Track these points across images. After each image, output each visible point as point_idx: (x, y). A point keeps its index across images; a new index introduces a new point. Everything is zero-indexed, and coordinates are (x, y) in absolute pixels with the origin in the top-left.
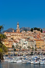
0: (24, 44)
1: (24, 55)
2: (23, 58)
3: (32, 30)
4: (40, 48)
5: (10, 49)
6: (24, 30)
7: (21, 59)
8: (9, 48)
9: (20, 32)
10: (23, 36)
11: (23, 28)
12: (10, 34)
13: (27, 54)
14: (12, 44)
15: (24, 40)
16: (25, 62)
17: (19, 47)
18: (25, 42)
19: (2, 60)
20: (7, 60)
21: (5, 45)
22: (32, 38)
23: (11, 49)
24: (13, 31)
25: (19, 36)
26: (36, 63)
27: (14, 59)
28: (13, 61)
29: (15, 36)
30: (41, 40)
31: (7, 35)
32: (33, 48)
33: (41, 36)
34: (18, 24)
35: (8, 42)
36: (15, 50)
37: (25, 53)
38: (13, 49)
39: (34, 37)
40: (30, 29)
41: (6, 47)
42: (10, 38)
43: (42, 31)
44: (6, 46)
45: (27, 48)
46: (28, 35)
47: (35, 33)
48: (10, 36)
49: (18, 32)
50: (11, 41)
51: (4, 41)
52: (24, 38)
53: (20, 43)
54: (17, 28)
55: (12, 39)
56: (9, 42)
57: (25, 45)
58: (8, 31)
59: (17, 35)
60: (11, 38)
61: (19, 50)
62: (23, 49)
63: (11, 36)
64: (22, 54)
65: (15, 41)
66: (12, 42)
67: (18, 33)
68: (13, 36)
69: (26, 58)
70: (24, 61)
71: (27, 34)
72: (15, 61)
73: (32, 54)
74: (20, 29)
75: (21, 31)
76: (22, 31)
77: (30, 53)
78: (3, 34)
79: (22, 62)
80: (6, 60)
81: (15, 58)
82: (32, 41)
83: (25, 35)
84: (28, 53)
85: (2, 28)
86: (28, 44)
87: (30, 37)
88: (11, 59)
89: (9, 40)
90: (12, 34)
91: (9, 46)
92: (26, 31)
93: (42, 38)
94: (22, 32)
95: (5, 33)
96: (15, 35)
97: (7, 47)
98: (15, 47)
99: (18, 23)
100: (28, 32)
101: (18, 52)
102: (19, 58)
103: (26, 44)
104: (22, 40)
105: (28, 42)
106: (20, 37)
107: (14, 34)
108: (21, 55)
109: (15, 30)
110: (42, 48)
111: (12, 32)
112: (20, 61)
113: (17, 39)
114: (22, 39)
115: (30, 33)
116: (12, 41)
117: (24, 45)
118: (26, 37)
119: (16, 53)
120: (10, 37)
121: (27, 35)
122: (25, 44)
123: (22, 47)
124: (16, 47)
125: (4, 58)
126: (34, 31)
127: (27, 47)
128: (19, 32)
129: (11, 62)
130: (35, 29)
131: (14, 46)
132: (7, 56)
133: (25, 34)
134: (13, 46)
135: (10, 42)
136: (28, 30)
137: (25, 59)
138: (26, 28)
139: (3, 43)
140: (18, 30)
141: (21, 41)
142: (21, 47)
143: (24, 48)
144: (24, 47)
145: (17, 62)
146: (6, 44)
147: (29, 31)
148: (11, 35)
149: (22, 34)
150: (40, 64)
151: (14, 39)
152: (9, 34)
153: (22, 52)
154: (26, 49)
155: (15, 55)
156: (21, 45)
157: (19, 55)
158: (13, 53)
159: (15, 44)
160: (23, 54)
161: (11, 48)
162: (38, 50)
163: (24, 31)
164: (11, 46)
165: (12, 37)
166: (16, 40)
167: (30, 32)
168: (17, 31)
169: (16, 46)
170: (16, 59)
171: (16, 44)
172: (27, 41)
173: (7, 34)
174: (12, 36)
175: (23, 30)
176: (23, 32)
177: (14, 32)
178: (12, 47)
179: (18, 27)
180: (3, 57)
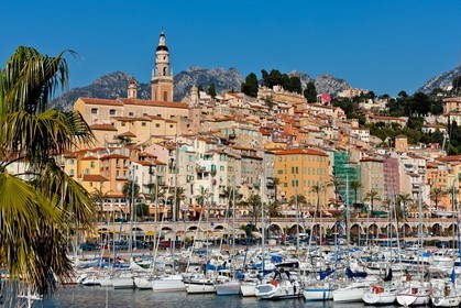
0: (200, 175)
1: (198, 246)
2: (196, 259)
3: (250, 89)
4: (301, 199)
5: (110, 207)
6: (200, 89)
7: (182, 266)
8: (107, 198)
9: (178, 98)
10: (196, 121)
11: (192, 75)
12: (112, 111)
13: (219, 235)
14: (121, 171)
15: (202, 147)
16: (208, 288)
17: (167, 195)
18: (206, 165)
19: (58, 274)
20: (90, 274)
21: (80, 181)
22: (250, 138)
23: (120, 204)
24: (132, 94)
25: (171, 121)
26: (276, 291)
27: (133, 265)
28: (130, 283)
29: (144, 120)
30: (306, 150)
31: (94, 117)
32: (255, 201)
33: (305, 124)
34: (159, 48)
35: (97, 163)
36: (143, 213)
37: (203, 231)
39: (266, 131)
40: (241, 79)
41: (86, 193)
42: (110, 136)
43: (311, 96)
44: (86, 185)
45: (216, 199)
46: (227, 119)
47: (269, 102)
48: (108, 122)
49: (160, 99)
50: (118, 158)
51: (72, 157)
52: (200, 136)
53: (172, 168)
54: (158, 74)
55: (125, 139)
56: (102, 159)
57: (206, 183)
58: (99, 93)
59: (153, 118)
60: (120, 138)
61: (170, 213)
62: (194, 202)
63: (118, 125)
64: (189, 235)
65: (141, 158)
66: (121, 161)
67: (165, 104)
68: (132, 121)
69: (212, 262)
70: (201, 282)
71: (221, 110)
72: (142, 282)
73: (248, 240)
74: (176, 80)
75: (181, 90)
76: (188, 89)
77: (238, 233)
78: (67, 109)
79: (182, 285)
80: (85, 270)
81: (144, 263)
82: (251, 155)
83: (209, 117)
84: (222, 232)
85: (58, 73)
86: (223, 175)
87: (237, 131)
88: (118, 264)
89: (102, 150)
90: (123, 111)
91: (106, 188)
92: (212, 93)
93: (312, 139)
94: (184, 100)
95: (80, 106)
96: (140, 115)
97: (90, 190)
98: (143, 190)
99: (162, 42)
100: (228, 96)
101: (163, 224)
102: (169, 260)
103: (214, 173)
104: (190, 149)
105: (225, 164)
106: (172, 132)
107: (139, 110)
108: (178, 245)
109: (142, 85)
110: (311, 198)
111: (124, 95)
112: (174, 281)
113: (154, 140)
114: (190, 142)
115: (235, 103)
116: (127, 152)
117: (199, 184)
118: (211, 133)
119: (147, 228)
120: (111, 128)
121: (217, 120)
122: (206, 174)
123: (187, 193)
124: (147, 191)
125: (75, 259)
126: (263, 92)
127: (221, 196)
128: (171, 98)
129: (117, 288)
130: (272, 79)
131: (136, 186)
132: (89, 247)
133: (205, 110)
134: (130, 190)
135: (108, 158)
136: (225, 87)
137: (205, 267)
138: (212, 72)
139: (69, 167)
140: (164, 86)
141: (182, 154)
142: (180, 191)
143: (200, 200)
144: (197, 193)
145: (156, 285)
146: (83, 173)
147: (232, 92)
148: (119, 119)
149: (185, 112)
151: (133, 140)
152: (104, 110)
153: (184, 226)
154: (214, 204)
155: (143, 243)
156: (182, 183)
157: (165, 245)
158: (127, 228)
159: (141, 175)
160: (195, 235)
161: (116, 198)
162: (285, 210)
163: (203, 95)
164: (120, 186)
165: (122, 130)
166: (148, 151)
167: (239, 101)
168: (158, 90)
169: (150, 186)
170: (146, 267)
171: (151, 173)
172: (216, 156)
173: (94, 110)
174: (123, 121)
175: (194, 89)
176: (194, 97)
177: (139, 96)
178: (124, 191)
179: (160, 68)
180: (64, 256)
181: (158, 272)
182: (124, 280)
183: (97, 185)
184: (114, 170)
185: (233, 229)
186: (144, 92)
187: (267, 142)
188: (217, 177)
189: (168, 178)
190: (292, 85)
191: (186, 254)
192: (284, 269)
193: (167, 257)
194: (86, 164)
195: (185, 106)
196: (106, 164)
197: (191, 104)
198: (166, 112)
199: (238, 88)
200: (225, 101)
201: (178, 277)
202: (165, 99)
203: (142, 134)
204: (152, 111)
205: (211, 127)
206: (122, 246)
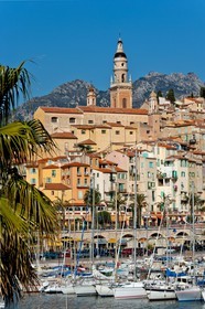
0: (161, 181)
1: (160, 252)
2: (158, 266)
5: (71, 215)
6: (159, 94)
7: (143, 273)
8: (68, 207)
9: (137, 104)
10: (156, 127)
11: (150, 81)
12: (72, 120)
13: (181, 242)
14: (82, 179)
15: (162, 154)
16: (170, 295)
17: (129, 202)
18: (167, 171)
19: (23, 282)
20: (52, 283)
21: (41, 189)
23: (82, 212)
24: (91, 102)
25: (131, 128)
27: (96, 273)
28: (91, 290)
29: (104, 128)
31: (54, 125)
34: (117, 55)
35: (58, 171)
36: (104, 221)
37: (165, 238)
41: (49, 202)
42: (71, 144)
44: (48, 193)
45: (178, 205)
46: (187, 124)
48: (68, 130)
49: (119, 105)
50: (78, 166)
51: (33, 166)
52: (161, 142)
53: (134, 176)
54: (116, 81)
55: (85, 147)
56: (63, 168)
57: (167, 189)
58: (58, 102)
59: (113, 125)
60: (80, 145)
61: (131, 221)
62: (156, 209)
63: (78, 133)
64: (151, 242)
65: (102, 165)
66: (82, 169)
67: (124, 111)
68: (92, 129)
69: (176, 269)
70: (162, 288)
71: (180, 116)
72: (103, 290)
74: (135, 86)
75: (140, 96)
76: (147, 95)
77: (201, 239)
78: (28, 118)
79: (144, 292)
80: (49, 279)
81: (107, 270)
83: (169, 123)
84: (184, 238)
85: (19, 84)
87: (198, 136)
88: (82, 273)
89: (63, 158)
90: (82, 119)
91: (68, 196)
92: (171, 98)
94: (143, 107)
95: (40, 115)
96: (100, 123)
97: (52, 198)
98: (103, 197)
99: (120, 49)
100: (187, 101)
101: (123, 232)
102: (132, 267)
103: (175, 179)
104: (150, 155)
105: (186, 170)
107: (98, 118)
108: (140, 252)
109: (101, 92)
111: (83, 103)
112: (135, 288)
113: (114, 147)
114: (150, 148)
115: (195, 107)
116: (87, 160)
117: (160, 190)
118: (171, 138)
119: (112, 236)
120: (71, 136)
121: (177, 126)
122: (167, 180)
123: (148, 200)
124: (108, 198)
125: (38, 267)
128: (130, 105)
129: (80, 295)
131: (97, 194)
132: (52, 255)
133: (165, 115)
135: (69, 167)
136: (184, 92)
137: (166, 274)
138: (170, 77)
139: (30, 176)
140: (123, 92)
141: (142, 160)
143: (160, 206)
144: (159, 200)
146: (45, 181)
147: (192, 97)
148: (79, 127)
149: (144, 118)
151: (94, 148)
152: (63, 118)
153: (146, 233)
154: (175, 210)
155: (105, 251)
156: (143, 189)
158: (88, 236)
159: (102, 183)
160: (156, 242)
161: (78, 207)
163: (163, 100)
164: (81, 194)
165: (82, 138)
166: (109, 158)
167: (198, 106)
168: (116, 98)
169: (111, 194)
170: (108, 274)
171: (112, 180)
172: (177, 162)
173: (54, 119)
174: (83, 129)
175: (153, 95)
176: (153, 103)
177: (98, 104)
178: (86, 199)
179: (119, 74)
180: (28, 264)
182: (86, 287)
183: (59, 193)
184: (75, 179)
186: (103, 100)
188: (178, 184)
189: (129, 185)
191: (149, 261)
193: (129, 264)
194: (47, 173)
195: (145, 113)
196: (67, 172)
197: (151, 110)
198: (125, 119)
199: (197, 92)
200: (184, 106)
201: (140, 284)
202: (124, 106)
203: (102, 141)
204: (111, 118)
205: (172, 132)
206: (85, 254)
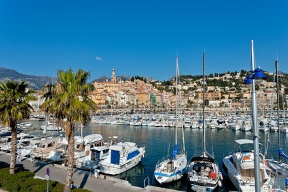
3: (132, 80)
4: (143, 104)
5: (102, 106)
6: (122, 80)
7: (117, 119)
8: (102, 104)
9: (117, 82)
10: (121, 87)
11: (120, 77)
12: (103, 85)
14: (105, 98)
15: (122, 93)
17: (115, 103)
18: (123, 96)
22: (133, 91)
24: (107, 81)
25: (115, 87)
26: (137, 124)
27: (107, 119)
29: (110, 87)
30: (144, 93)
31: (99, 86)
32: (133, 104)
33: (144, 88)
35: (99, 96)
36: (109, 107)
38: (106, 106)
39: (136, 89)
40: (131, 78)
42: (102, 90)
43: (145, 81)
46: (128, 86)
47: (137, 83)
48: (102, 87)
49: (113, 82)
50: (104, 95)
51: (94, 95)
52: (122, 90)
53: (116, 97)
54: (113, 76)
55: (105, 91)
57: (123, 100)
58: (101, 80)
61: (115, 107)
65: (109, 95)
68: (107, 87)
71: (126, 85)
72: (108, 122)
73: (132, 113)
74: (117, 78)
75: (118, 80)
77: (130, 111)
81: (109, 118)
82: (133, 94)
83: (124, 86)
84: (126, 111)
86: (126, 98)
87: (130, 89)
88: (104, 119)
89: (101, 93)
90: (105, 85)
91: (101, 102)
92: (124, 81)
93: (145, 91)
95: (95, 84)
99: (114, 70)
100: (128, 82)
101: (113, 110)
104: (120, 93)
105: (127, 96)
106: (116, 89)
107: (109, 84)
108: (117, 114)
110: (145, 104)
111: (105, 81)
112: (115, 122)
113: (112, 91)
114: (120, 91)
116: (106, 94)
117: (121, 100)
119: (110, 110)
122: (123, 98)
123: (119, 103)
126: (135, 80)
127: (126, 103)
128: (115, 82)
129: (103, 124)
130: (137, 78)
133: (123, 84)
134: (107, 102)
136: (127, 80)
138: (125, 76)
140: (114, 79)
141: (118, 94)
142: (117, 102)
143: (122, 104)
145: (112, 123)
149: (119, 85)
150: (142, 125)
151: (107, 91)
152: (101, 84)
153: (118, 110)
154: (125, 105)
155: (109, 114)
156: (118, 100)
157: (114, 114)
158: (105, 110)
159: (109, 99)
161: (104, 104)
162: (140, 106)
164: (105, 101)
165: (105, 89)
166: (111, 93)
167: (130, 82)
168: (113, 80)
169: (111, 101)
171: (111, 98)
172: (125, 95)
173: (99, 84)
174: (105, 87)
175: (120, 80)
176: (120, 82)
181: (112, 120)
182: (105, 122)
184: (103, 98)
185: (129, 110)
186: (110, 80)
187: (136, 91)
189: (115, 99)
190: (141, 79)
191: (119, 116)
192: (139, 119)
193: (114, 117)
194: (97, 97)
196: (101, 96)
198: (114, 85)
199: (130, 80)
203: (109, 90)
204: (111, 85)
205: (124, 88)
206: (105, 114)
